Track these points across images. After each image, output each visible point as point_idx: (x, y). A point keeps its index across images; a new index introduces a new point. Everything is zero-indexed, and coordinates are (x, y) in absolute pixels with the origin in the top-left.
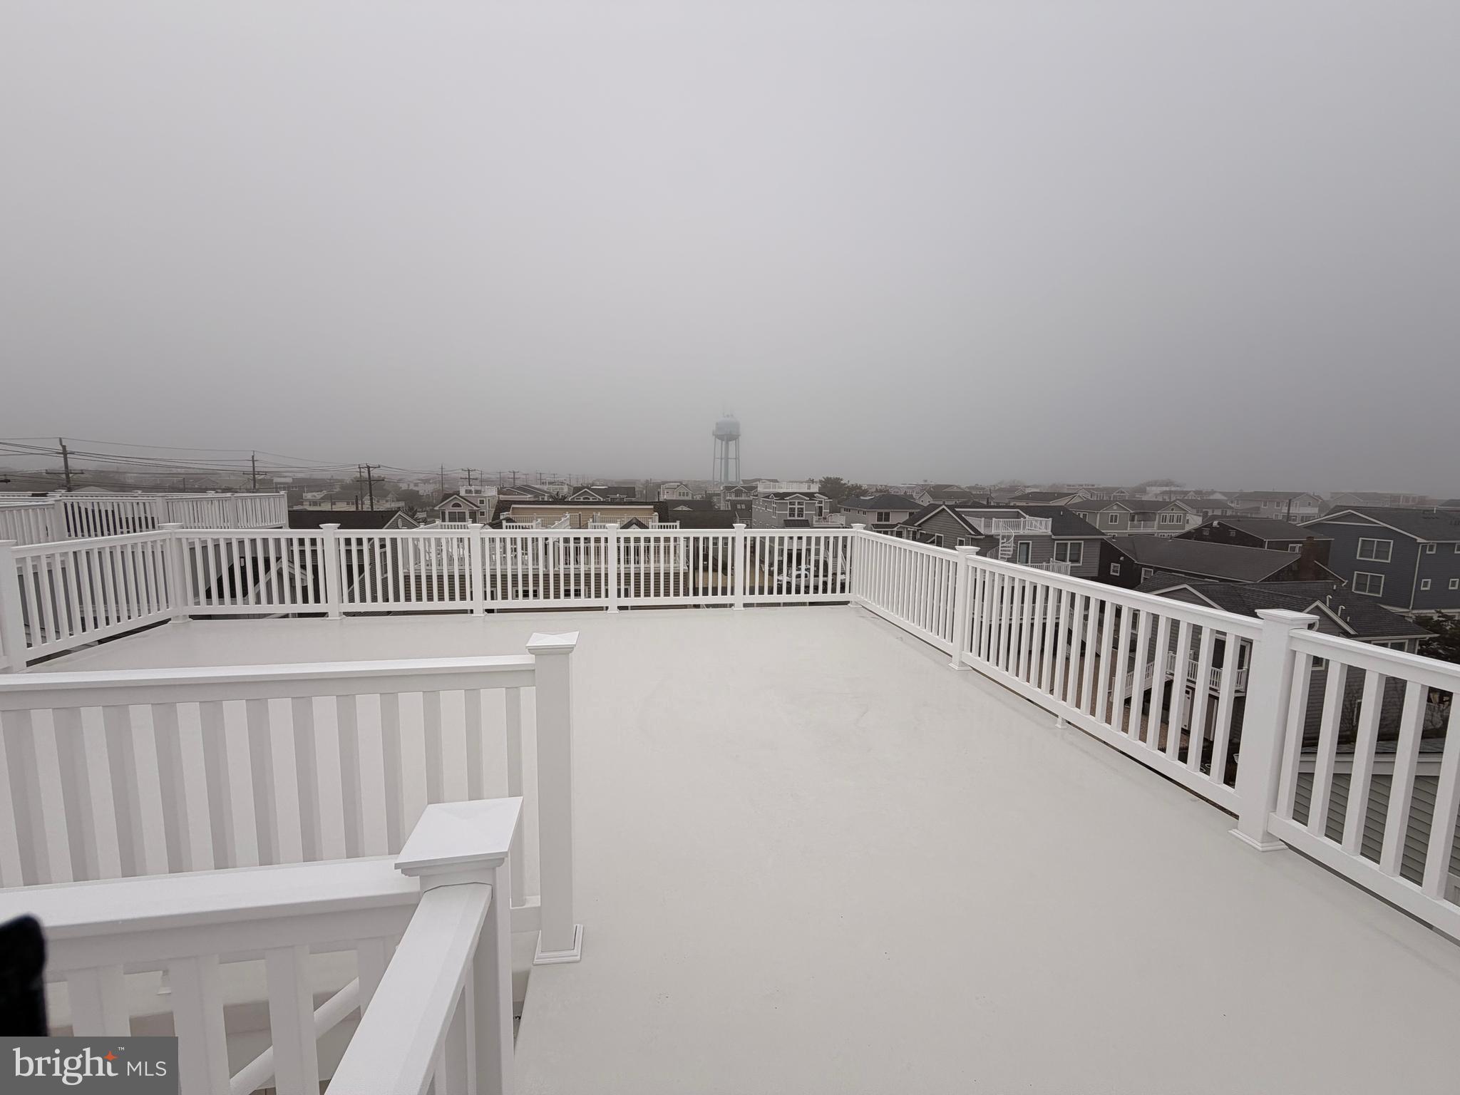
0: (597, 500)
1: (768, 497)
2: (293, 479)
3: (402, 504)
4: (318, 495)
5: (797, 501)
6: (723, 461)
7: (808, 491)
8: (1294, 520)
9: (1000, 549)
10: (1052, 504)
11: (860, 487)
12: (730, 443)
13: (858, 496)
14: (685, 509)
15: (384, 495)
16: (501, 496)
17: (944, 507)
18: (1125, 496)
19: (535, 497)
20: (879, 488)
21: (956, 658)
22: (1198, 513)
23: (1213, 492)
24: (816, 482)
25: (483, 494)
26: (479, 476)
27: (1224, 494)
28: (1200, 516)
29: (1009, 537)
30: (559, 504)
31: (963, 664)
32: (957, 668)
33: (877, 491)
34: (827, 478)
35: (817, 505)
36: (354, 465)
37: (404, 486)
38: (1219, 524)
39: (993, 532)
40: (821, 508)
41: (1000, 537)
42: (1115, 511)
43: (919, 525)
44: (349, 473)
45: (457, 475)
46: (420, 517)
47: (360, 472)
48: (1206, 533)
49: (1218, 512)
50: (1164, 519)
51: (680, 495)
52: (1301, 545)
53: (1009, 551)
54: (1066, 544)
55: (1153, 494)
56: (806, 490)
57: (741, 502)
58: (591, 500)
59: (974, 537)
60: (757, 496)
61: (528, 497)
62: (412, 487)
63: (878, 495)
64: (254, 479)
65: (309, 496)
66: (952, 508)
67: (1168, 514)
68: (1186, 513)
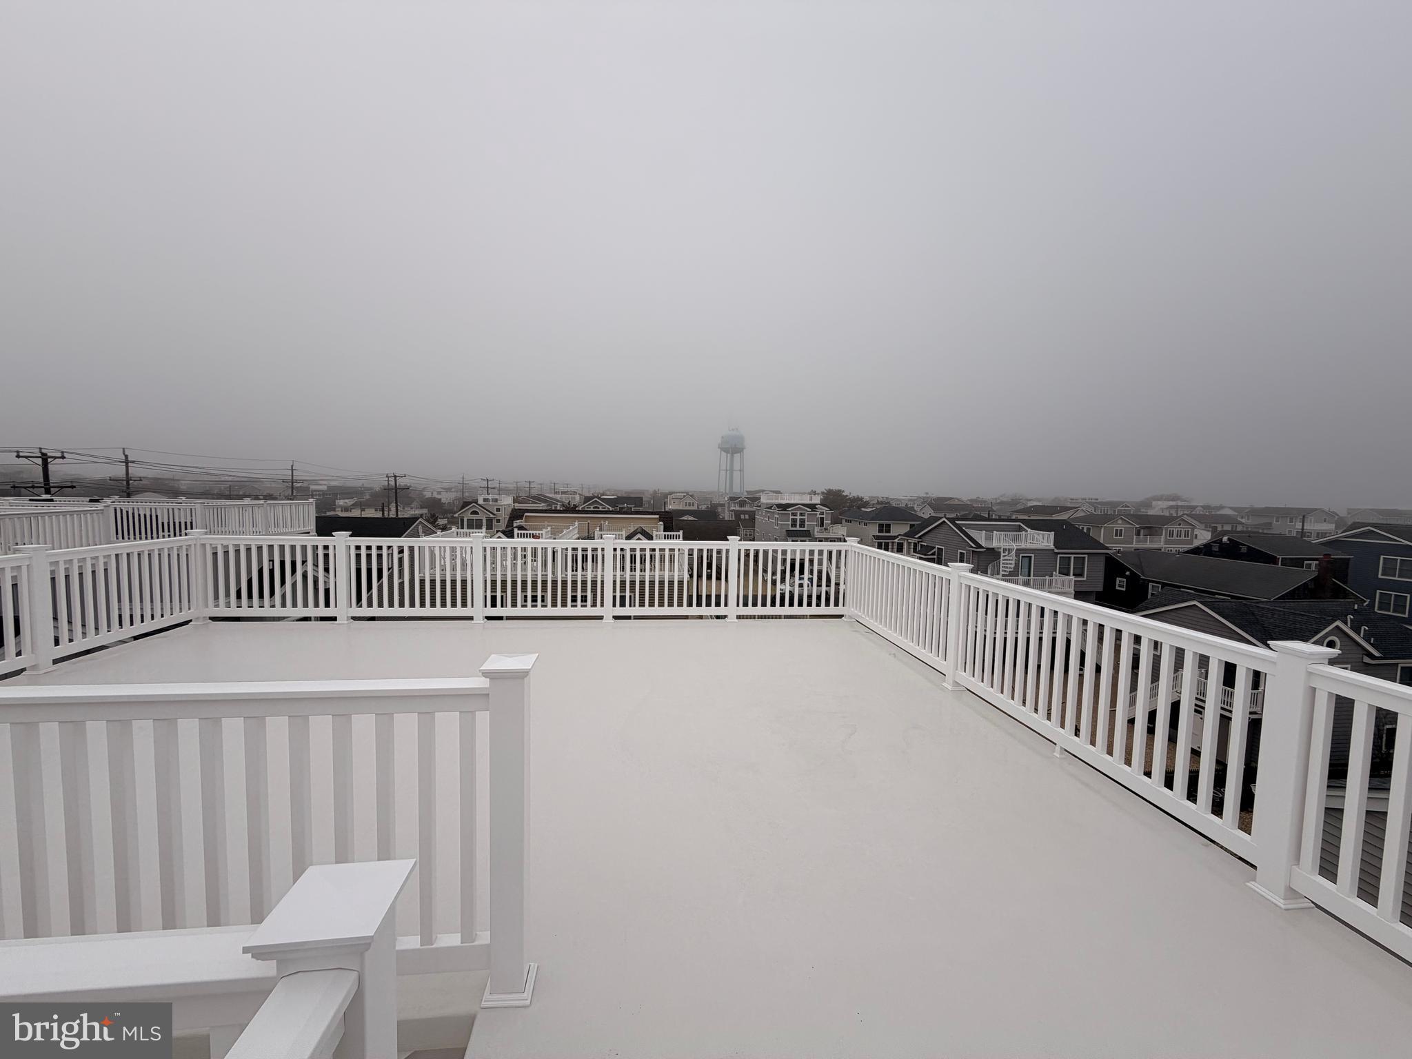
0: (606, 509)
1: (770, 508)
2: (328, 487)
3: (425, 511)
4: (349, 502)
5: (799, 512)
6: (728, 472)
7: (810, 502)
8: (1308, 537)
9: (1002, 562)
10: (1055, 517)
11: (861, 499)
12: (735, 455)
13: (859, 508)
14: (691, 518)
15: (408, 503)
16: (516, 505)
17: (944, 519)
18: (1130, 511)
19: (548, 505)
20: (880, 500)
21: (949, 678)
22: (1206, 527)
23: (1221, 507)
24: (818, 494)
25: (499, 503)
26: (497, 486)
27: (1231, 508)
28: (1208, 531)
29: (1010, 551)
30: (570, 513)
31: (957, 684)
32: (950, 688)
33: (878, 503)
34: (830, 490)
35: (818, 516)
36: (383, 474)
37: (428, 495)
38: (1229, 539)
39: (994, 544)
40: (822, 519)
41: (1002, 550)
42: (1119, 525)
43: (920, 537)
44: (379, 483)
45: (476, 484)
46: (441, 523)
47: (388, 481)
48: (1216, 548)
49: (1228, 528)
50: (1171, 534)
51: (686, 505)
52: (1317, 562)
53: (1011, 564)
54: (1070, 558)
55: (1159, 508)
56: (807, 502)
57: (745, 512)
58: (600, 509)
59: (975, 550)
60: (760, 506)
61: (542, 506)
62: (435, 495)
63: (879, 506)
64: (292, 488)
65: (341, 502)
66: (952, 520)
67: (1175, 528)
68: (1194, 528)
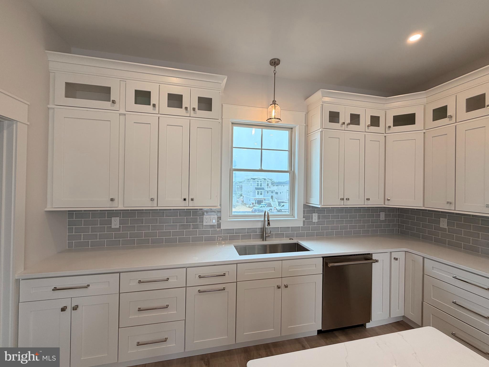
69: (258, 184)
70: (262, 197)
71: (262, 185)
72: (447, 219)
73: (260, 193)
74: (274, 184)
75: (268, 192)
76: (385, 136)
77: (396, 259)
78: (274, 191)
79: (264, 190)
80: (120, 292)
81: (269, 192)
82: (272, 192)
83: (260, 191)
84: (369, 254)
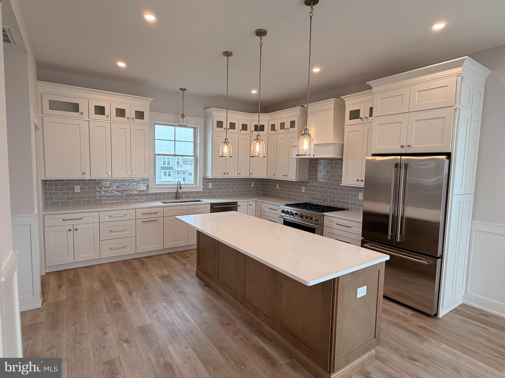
69: (164, 162)
70: (171, 179)
71: (171, 163)
72: (278, 184)
73: (167, 174)
74: (187, 162)
75: (178, 172)
76: (250, 136)
77: (250, 205)
78: (187, 171)
79: (173, 170)
80: (100, 222)
81: (180, 173)
82: (184, 173)
83: (167, 171)
84: (236, 202)
